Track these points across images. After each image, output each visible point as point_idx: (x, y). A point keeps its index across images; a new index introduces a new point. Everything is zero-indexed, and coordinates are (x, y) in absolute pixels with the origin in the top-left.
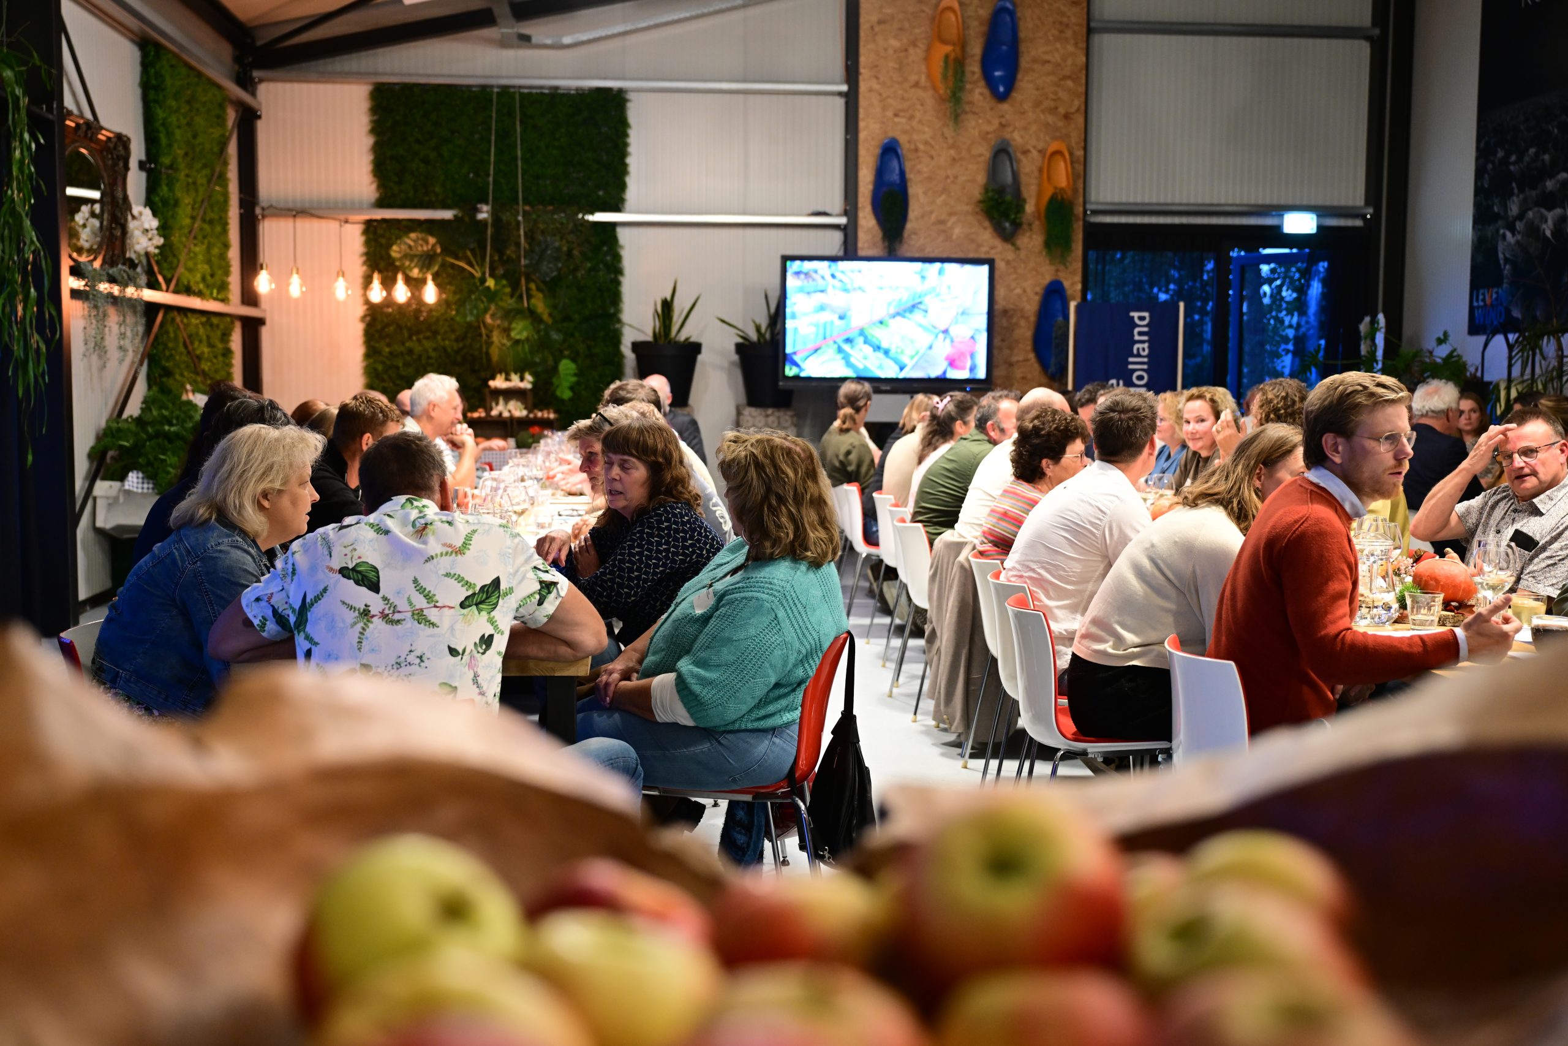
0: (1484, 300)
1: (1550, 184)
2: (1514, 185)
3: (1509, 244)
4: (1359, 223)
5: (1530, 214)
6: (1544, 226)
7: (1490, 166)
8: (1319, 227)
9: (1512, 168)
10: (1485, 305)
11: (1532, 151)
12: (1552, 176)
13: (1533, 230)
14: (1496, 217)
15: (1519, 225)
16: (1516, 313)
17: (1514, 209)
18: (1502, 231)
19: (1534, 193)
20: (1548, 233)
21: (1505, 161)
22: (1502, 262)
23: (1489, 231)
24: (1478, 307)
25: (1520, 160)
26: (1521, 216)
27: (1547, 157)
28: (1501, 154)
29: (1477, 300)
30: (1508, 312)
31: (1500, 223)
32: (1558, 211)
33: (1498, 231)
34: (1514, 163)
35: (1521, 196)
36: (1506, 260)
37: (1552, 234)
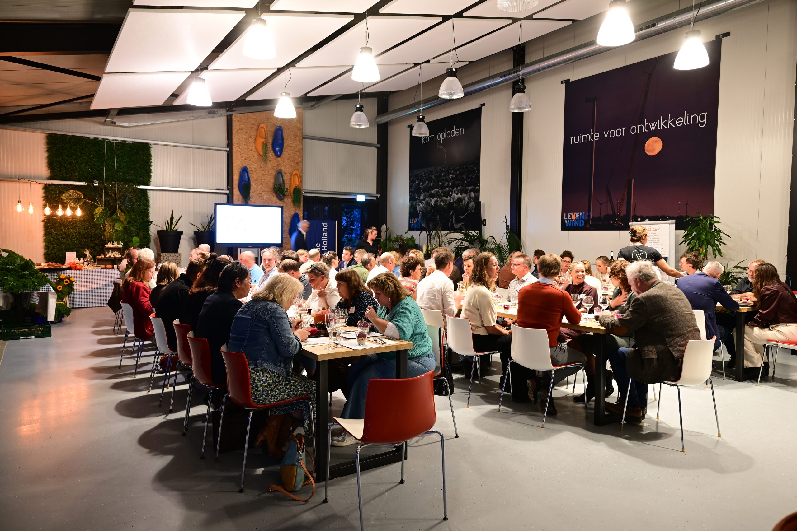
0: (413, 222)
1: (433, 192)
2: (422, 191)
3: (421, 207)
4: (375, 199)
5: (427, 199)
6: (431, 203)
7: (414, 185)
8: (366, 199)
9: (421, 186)
10: (414, 223)
11: (427, 182)
12: (433, 189)
13: (428, 203)
14: (417, 199)
15: (423, 202)
16: (424, 225)
17: (422, 197)
18: (418, 203)
19: (428, 193)
20: (433, 205)
21: (419, 184)
22: (419, 211)
23: (414, 203)
24: (412, 223)
25: (423, 184)
26: (424, 199)
27: (431, 184)
28: (417, 182)
29: (411, 221)
30: (421, 225)
31: (418, 201)
32: (435, 199)
33: (417, 203)
34: (421, 185)
35: (424, 194)
36: (420, 211)
37: (434, 205)
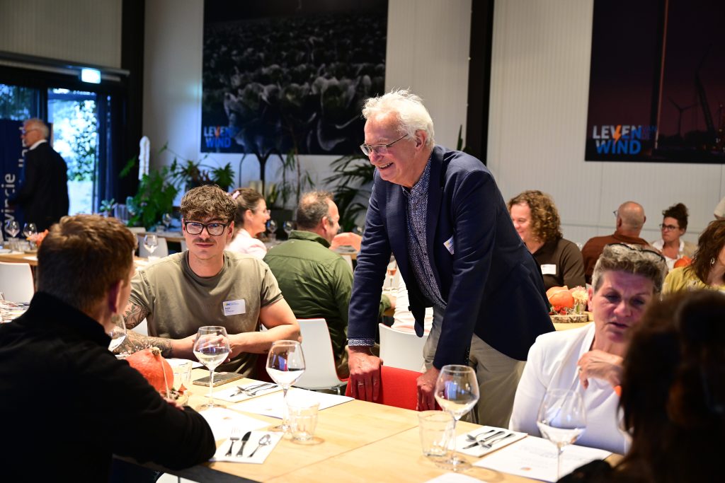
0: (213, 133)
1: (265, 70)
2: (236, 68)
3: (233, 102)
5: (250, 86)
6: (261, 94)
7: (215, 55)
8: (101, 80)
9: (234, 58)
10: (214, 136)
11: (250, 50)
12: (266, 66)
13: (252, 96)
14: (222, 86)
15: (240, 91)
16: (240, 142)
17: (236, 81)
18: (226, 94)
19: (252, 74)
20: (264, 98)
21: (228, 53)
22: (227, 112)
23: (216, 93)
24: (208, 137)
25: (240, 53)
26: (242, 86)
27: (262, 55)
28: (224, 49)
29: (208, 132)
30: (234, 142)
31: (225, 89)
32: (272, 86)
33: (223, 94)
34: (236, 55)
35: (242, 75)
36: (231, 111)
37: (268, 99)
